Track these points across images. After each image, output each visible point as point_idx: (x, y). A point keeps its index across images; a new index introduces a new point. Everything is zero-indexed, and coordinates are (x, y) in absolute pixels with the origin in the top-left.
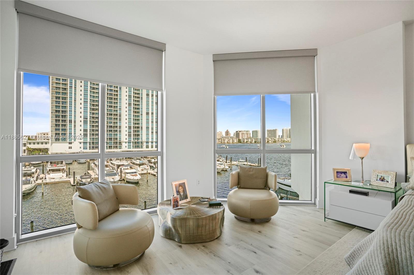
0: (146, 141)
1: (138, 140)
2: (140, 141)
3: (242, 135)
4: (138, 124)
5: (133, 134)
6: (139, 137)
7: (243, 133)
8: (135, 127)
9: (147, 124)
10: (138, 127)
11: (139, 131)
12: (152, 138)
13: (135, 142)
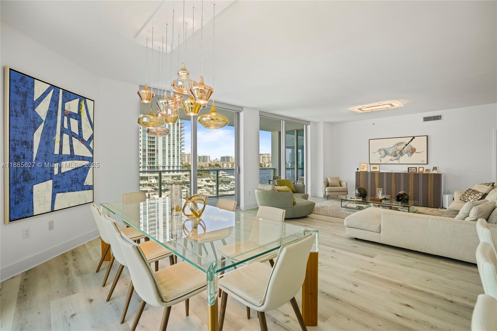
0: (162, 165)
1: (153, 165)
2: (156, 165)
3: (263, 158)
4: (154, 146)
5: (148, 158)
6: (155, 161)
7: (264, 156)
8: (150, 150)
9: (164, 147)
10: (154, 150)
11: (155, 154)
12: (169, 163)
13: (150, 167)
